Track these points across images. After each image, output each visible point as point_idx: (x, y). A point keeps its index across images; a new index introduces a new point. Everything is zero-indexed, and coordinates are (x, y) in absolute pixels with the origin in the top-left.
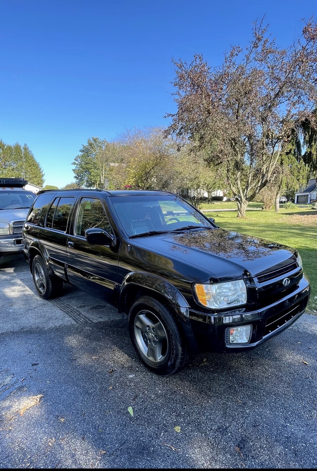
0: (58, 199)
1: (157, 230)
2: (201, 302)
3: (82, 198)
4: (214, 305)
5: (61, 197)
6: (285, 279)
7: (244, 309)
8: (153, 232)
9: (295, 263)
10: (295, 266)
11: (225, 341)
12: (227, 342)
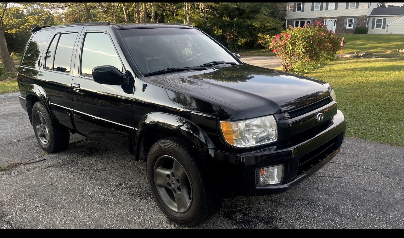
0: (58, 36)
1: (176, 67)
2: (228, 141)
3: (86, 33)
4: (242, 144)
5: (61, 33)
6: (318, 113)
7: (275, 147)
8: (171, 69)
9: (329, 97)
10: (329, 100)
11: (256, 183)
12: (257, 184)
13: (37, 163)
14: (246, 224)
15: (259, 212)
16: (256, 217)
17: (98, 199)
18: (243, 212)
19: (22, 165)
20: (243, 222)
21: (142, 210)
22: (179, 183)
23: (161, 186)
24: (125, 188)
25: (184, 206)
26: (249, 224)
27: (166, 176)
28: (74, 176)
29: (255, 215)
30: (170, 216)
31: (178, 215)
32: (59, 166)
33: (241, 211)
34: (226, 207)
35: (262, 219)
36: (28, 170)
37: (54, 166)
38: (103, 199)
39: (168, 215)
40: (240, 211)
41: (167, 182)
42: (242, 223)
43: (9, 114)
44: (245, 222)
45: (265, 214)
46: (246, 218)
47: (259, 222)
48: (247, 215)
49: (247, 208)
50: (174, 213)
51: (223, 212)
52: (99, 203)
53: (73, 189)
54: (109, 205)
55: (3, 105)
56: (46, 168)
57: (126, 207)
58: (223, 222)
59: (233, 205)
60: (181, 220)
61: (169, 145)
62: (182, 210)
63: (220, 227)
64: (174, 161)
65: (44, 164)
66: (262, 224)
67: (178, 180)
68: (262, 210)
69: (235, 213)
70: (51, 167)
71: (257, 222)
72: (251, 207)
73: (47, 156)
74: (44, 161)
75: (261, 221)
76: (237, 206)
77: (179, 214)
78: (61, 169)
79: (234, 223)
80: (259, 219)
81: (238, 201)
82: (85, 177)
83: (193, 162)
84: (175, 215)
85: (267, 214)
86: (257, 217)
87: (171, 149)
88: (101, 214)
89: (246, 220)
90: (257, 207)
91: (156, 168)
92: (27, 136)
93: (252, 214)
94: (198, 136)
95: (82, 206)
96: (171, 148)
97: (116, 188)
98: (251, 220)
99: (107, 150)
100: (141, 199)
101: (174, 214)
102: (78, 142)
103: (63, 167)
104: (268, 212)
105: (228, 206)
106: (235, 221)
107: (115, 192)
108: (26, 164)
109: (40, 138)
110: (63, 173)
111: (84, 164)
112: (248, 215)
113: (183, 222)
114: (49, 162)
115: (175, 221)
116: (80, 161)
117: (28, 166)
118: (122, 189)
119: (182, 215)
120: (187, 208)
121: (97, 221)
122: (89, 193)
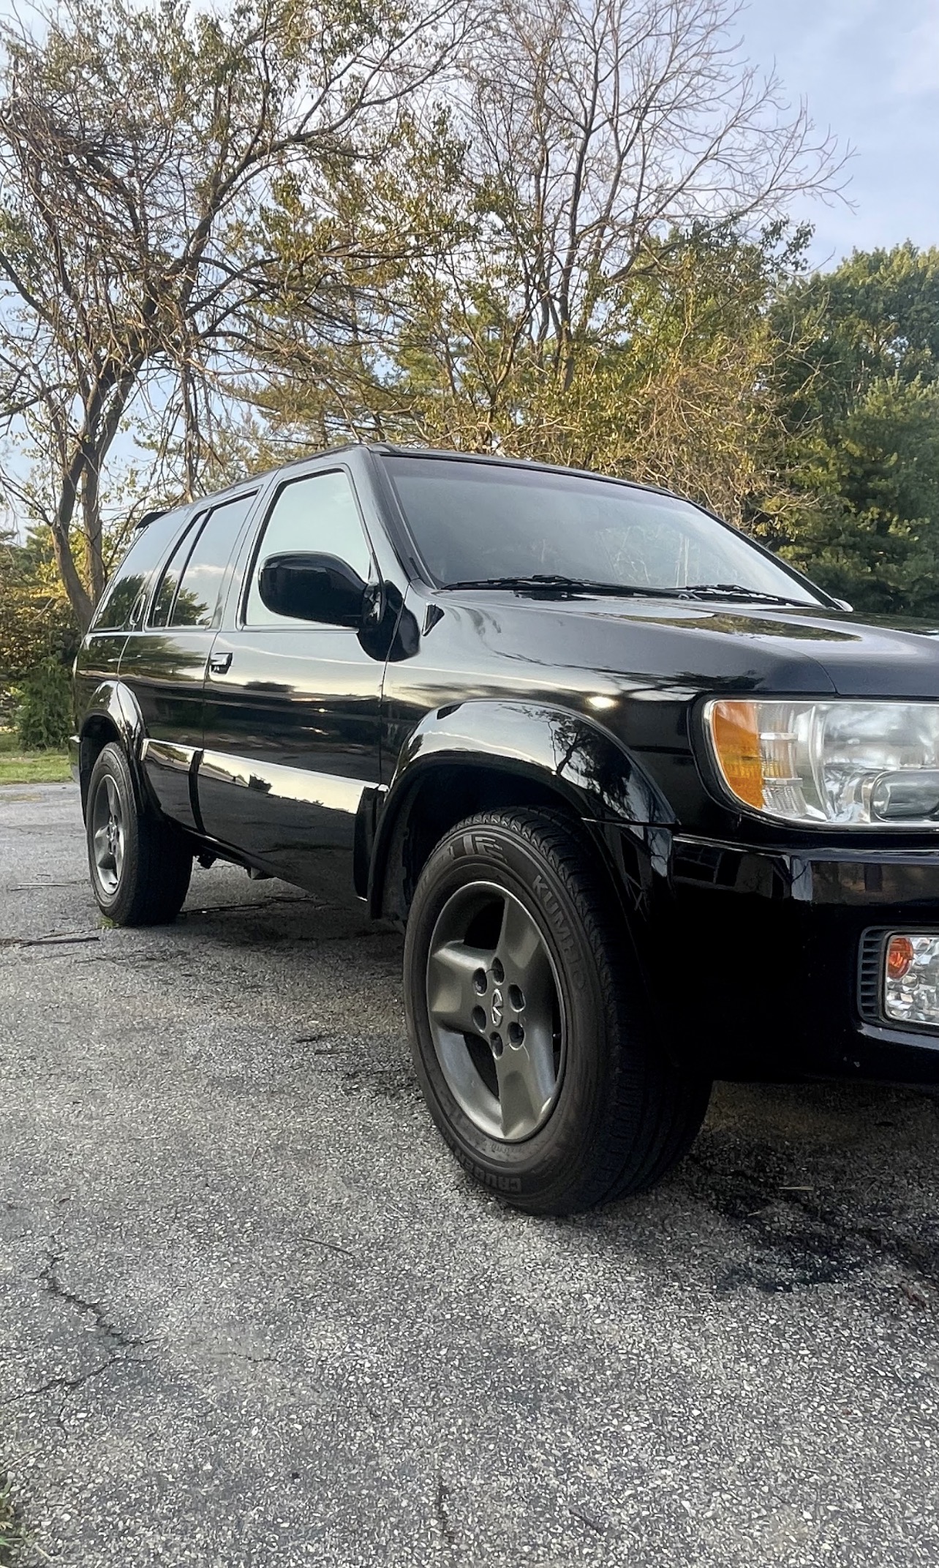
4: (802, 808)
5: (213, 506)
11: (860, 1004)
12: (867, 1009)
13: (67, 945)
14: (816, 1252)
15: (882, 1216)
16: (868, 1234)
17: (216, 1069)
18: (805, 1206)
19: (18, 946)
20: (801, 1240)
21: (365, 1129)
22: (518, 1005)
23: (450, 1025)
24: (330, 1052)
25: (530, 1112)
26: (826, 1253)
27: (471, 976)
28: (165, 994)
29: (862, 1223)
30: (471, 1159)
31: (500, 1154)
32: (130, 962)
33: (799, 1201)
34: (732, 1174)
35: (898, 1244)
36: (28, 960)
37: (113, 960)
38: (235, 1072)
39: (463, 1152)
40: (792, 1198)
41: (473, 1006)
42: (796, 1246)
43: (50, 827)
44: (808, 1245)
45: (915, 1228)
46: (819, 1228)
47: (878, 1254)
48: (824, 1220)
49: (827, 1193)
50: (489, 1142)
51: (713, 1189)
52: (215, 1082)
53: (145, 1029)
54: (247, 1093)
55: (47, 804)
56: (86, 962)
57: (309, 1111)
58: (704, 1225)
59: (764, 1171)
60: (510, 1176)
61: (495, 831)
62: (519, 1131)
63: (686, 1242)
64: (507, 902)
65: (86, 951)
66: (891, 1262)
67: (514, 992)
68: (903, 1209)
69: (767, 1203)
70: (104, 960)
71: (869, 1251)
72: (850, 1191)
73: (107, 932)
74: (90, 943)
75: (889, 1249)
76: (782, 1179)
77: (504, 1147)
78: (133, 971)
79: (756, 1240)
80: (879, 1242)
81: (792, 1161)
82: (204, 999)
83: (580, 898)
84: (488, 1153)
85: (924, 1230)
86: (874, 1234)
87: (494, 849)
88: (209, 1117)
89: (813, 1236)
90: (876, 1193)
91: (438, 946)
92: (73, 878)
93: (847, 1216)
94: (622, 805)
95: (151, 1083)
96: (498, 841)
97: (297, 1045)
98: (844, 1238)
99: (313, 939)
100: (377, 1095)
101: (488, 1150)
102: (223, 909)
103: (143, 967)
104: (931, 1222)
105: (737, 1174)
106: (762, 1231)
107: (289, 1056)
108: (30, 944)
109: (99, 869)
110: (132, 980)
111: (216, 967)
112: (827, 1218)
113: (515, 1185)
114: (104, 946)
115: (488, 1182)
116: (206, 958)
117: (33, 948)
118: (318, 1052)
119: (516, 1155)
120: (541, 1118)
121: (184, 1135)
122: (192, 1049)
